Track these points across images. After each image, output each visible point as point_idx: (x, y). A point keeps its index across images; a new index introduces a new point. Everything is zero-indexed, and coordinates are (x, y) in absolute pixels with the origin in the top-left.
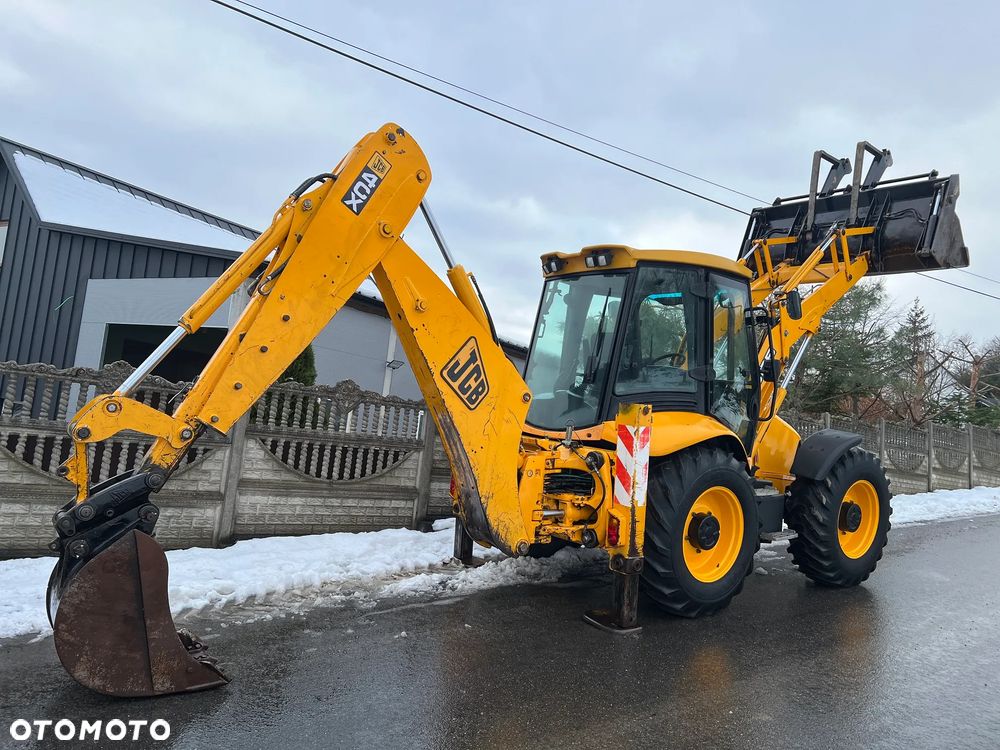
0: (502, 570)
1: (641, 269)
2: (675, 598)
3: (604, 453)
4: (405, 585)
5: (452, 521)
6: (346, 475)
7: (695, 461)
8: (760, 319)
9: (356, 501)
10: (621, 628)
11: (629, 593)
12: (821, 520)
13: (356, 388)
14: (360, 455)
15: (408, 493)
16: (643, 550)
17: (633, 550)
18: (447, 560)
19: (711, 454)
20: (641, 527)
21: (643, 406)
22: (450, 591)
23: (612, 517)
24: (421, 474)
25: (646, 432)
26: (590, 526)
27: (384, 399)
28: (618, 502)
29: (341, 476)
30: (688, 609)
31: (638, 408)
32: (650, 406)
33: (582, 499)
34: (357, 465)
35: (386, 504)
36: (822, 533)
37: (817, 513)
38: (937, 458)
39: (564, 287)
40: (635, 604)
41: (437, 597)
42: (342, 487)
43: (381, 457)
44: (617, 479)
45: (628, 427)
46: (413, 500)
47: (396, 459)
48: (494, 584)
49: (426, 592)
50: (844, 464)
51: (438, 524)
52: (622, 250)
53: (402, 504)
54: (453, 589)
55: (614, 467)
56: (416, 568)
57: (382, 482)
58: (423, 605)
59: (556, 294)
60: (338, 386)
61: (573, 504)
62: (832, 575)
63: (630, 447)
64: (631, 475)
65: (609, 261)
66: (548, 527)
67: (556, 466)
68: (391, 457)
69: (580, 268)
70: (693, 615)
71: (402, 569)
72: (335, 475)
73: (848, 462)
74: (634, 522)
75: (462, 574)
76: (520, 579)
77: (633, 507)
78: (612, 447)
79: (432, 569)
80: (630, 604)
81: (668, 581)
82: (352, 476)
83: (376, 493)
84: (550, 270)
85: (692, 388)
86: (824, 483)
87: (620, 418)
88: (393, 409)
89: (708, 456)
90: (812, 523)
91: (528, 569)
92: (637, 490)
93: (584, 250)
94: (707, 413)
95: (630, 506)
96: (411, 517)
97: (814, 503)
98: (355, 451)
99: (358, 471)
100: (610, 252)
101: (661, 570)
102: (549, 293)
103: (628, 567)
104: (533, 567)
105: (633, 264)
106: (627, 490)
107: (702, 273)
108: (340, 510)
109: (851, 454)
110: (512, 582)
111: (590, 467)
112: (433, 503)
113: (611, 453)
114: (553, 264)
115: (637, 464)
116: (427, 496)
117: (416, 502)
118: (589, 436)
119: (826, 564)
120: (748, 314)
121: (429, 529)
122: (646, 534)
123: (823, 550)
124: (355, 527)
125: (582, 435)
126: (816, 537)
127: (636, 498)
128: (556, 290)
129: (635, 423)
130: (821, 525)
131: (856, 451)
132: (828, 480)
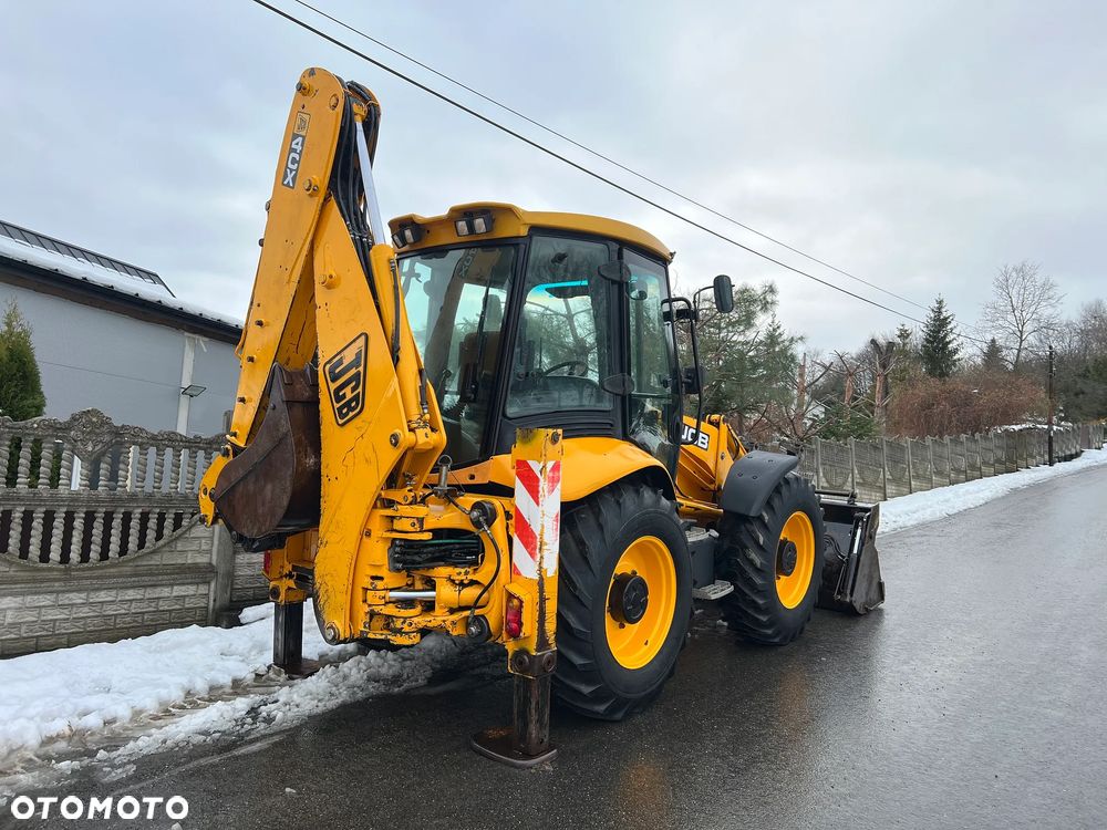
0: (345, 677)
1: (535, 238)
2: (597, 697)
3: (497, 503)
4: (187, 726)
5: (268, 608)
6: (94, 555)
7: (618, 503)
8: (681, 313)
9: (114, 593)
10: (529, 756)
11: (537, 703)
12: (759, 565)
13: (105, 422)
14: (117, 523)
15: (201, 574)
16: (557, 639)
17: (542, 643)
18: (262, 670)
19: (637, 492)
20: (552, 607)
21: (551, 431)
22: (263, 725)
23: (511, 596)
24: (220, 543)
25: (556, 468)
26: (477, 612)
27: (154, 438)
28: (519, 574)
29: (85, 557)
30: (612, 710)
31: (544, 434)
32: (560, 431)
33: (467, 573)
34: (113, 539)
35: (165, 592)
36: (758, 581)
37: (753, 556)
38: (825, 476)
39: (424, 270)
40: (546, 717)
41: (242, 740)
42: (87, 574)
43: (152, 523)
44: (516, 540)
45: (530, 462)
46: (209, 583)
47: (177, 524)
48: (332, 704)
49: (223, 733)
50: (780, 493)
51: (248, 613)
52: (508, 211)
53: (191, 590)
54: (269, 720)
55: (512, 522)
56: (212, 688)
57: (156, 560)
58: (216, 759)
59: (414, 279)
60: (74, 418)
61: (453, 581)
62: (769, 632)
63: (534, 492)
64: (537, 533)
65: (490, 224)
66: (416, 620)
67: (425, 527)
68: (169, 523)
69: (446, 238)
70: (619, 716)
71: (188, 693)
72: (75, 556)
73: (784, 490)
74: (543, 600)
75: (283, 694)
76: (372, 688)
77: (541, 579)
78: (508, 492)
79: (238, 688)
80: (540, 721)
81: (587, 675)
82: (104, 555)
83: (146, 578)
84: (404, 242)
85: (607, 405)
86: (760, 518)
87: (519, 451)
88: (169, 451)
89: (633, 495)
90: (747, 568)
91: (383, 671)
92: (545, 553)
93: (453, 210)
94: (626, 436)
95: (537, 578)
96: (207, 608)
97: (749, 543)
98: (108, 518)
99: (114, 547)
100: (489, 212)
101: (578, 660)
102: (403, 278)
103: (536, 667)
104: (390, 666)
105: (524, 231)
106: (532, 555)
107: (615, 247)
108: (86, 609)
109: (787, 481)
110: (360, 695)
111: (477, 524)
112: (239, 584)
113: (505, 501)
114: (408, 233)
115: (544, 516)
116: (231, 575)
117: (213, 585)
118: (472, 477)
119: (764, 619)
120: (666, 308)
121: (235, 622)
122: (559, 616)
123: (761, 602)
124: (111, 633)
125: (462, 476)
126: (753, 586)
127: (545, 566)
128: (412, 274)
129: (541, 456)
130: (758, 570)
131: (791, 476)
132: (764, 514)
